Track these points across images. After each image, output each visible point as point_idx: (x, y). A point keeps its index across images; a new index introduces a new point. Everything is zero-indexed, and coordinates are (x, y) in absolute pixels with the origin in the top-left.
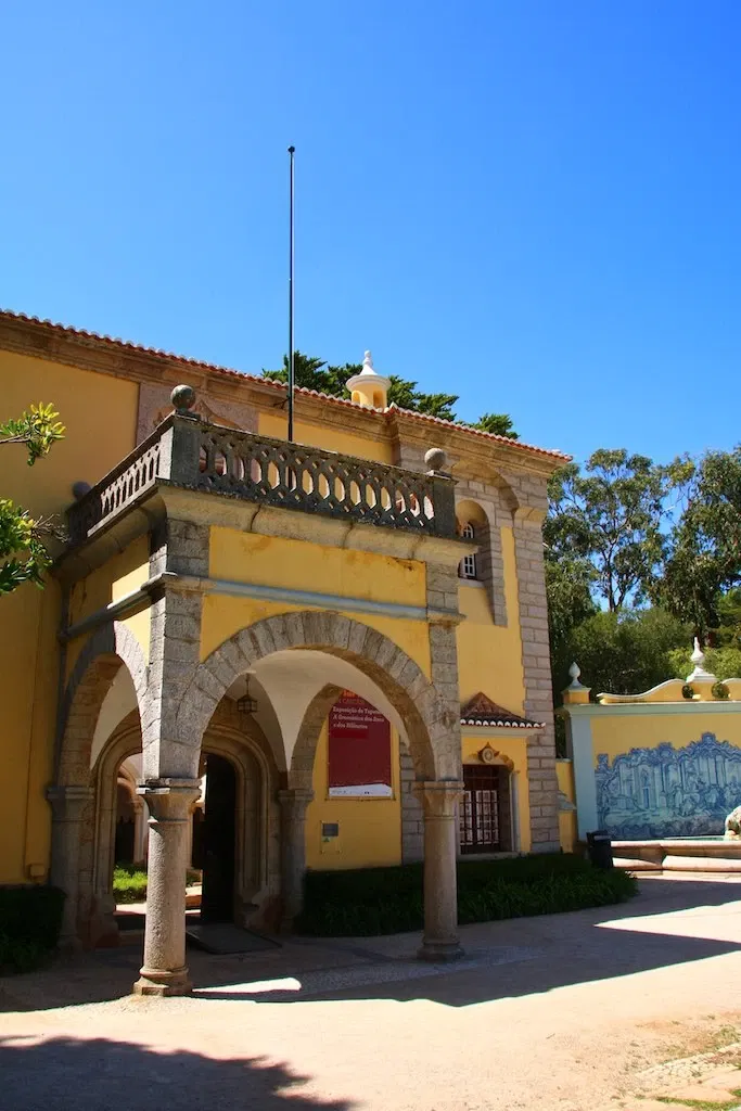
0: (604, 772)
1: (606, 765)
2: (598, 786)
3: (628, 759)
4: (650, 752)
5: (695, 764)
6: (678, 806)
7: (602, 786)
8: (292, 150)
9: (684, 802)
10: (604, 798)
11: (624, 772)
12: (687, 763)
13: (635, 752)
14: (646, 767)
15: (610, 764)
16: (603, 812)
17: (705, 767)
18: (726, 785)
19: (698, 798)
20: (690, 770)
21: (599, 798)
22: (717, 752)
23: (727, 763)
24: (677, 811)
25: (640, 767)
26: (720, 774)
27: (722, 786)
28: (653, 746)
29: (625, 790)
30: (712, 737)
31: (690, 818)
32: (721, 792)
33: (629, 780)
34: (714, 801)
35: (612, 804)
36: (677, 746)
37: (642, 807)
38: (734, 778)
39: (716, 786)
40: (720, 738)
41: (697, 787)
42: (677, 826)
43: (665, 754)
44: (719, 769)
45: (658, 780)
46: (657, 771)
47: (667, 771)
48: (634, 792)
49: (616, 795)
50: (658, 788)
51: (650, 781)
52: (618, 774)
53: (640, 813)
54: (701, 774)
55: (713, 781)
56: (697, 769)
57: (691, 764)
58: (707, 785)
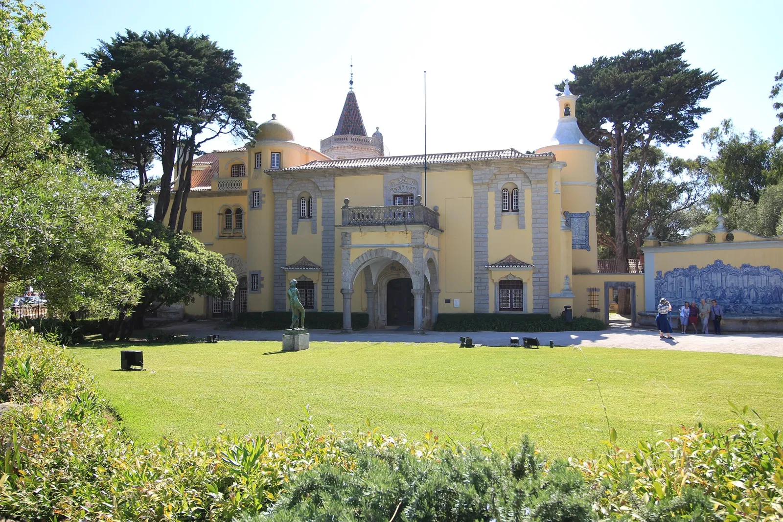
0: (659, 279)
1: (660, 276)
2: (656, 286)
3: (673, 273)
4: (684, 270)
5: (709, 276)
7: (658, 287)
9: (702, 295)
10: (659, 292)
11: (670, 279)
12: (705, 275)
13: (676, 270)
14: (682, 278)
15: (663, 276)
17: (716, 278)
18: (727, 287)
19: (710, 293)
20: (706, 279)
21: (656, 291)
22: (723, 270)
23: (729, 276)
25: (679, 278)
26: (724, 282)
27: (725, 288)
28: (686, 266)
29: (670, 289)
30: (721, 262)
32: (724, 291)
33: (672, 284)
34: (719, 295)
36: (699, 267)
37: (678, 297)
38: (732, 284)
39: (721, 288)
40: (725, 263)
41: (710, 288)
43: (693, 271)
44: (724, 279)
45: (688, 284)
46: (687, 279)
47: (693, 280)
48: (674, 289)
49: (665, 291)
50: (688, 288)
51: (683, 284)
52: (666, 281)
53: (677, 300)
54: (712, 281)
55: (720, 285)
56: (710, 278)
57: (707, 276)
58: (715, 287)
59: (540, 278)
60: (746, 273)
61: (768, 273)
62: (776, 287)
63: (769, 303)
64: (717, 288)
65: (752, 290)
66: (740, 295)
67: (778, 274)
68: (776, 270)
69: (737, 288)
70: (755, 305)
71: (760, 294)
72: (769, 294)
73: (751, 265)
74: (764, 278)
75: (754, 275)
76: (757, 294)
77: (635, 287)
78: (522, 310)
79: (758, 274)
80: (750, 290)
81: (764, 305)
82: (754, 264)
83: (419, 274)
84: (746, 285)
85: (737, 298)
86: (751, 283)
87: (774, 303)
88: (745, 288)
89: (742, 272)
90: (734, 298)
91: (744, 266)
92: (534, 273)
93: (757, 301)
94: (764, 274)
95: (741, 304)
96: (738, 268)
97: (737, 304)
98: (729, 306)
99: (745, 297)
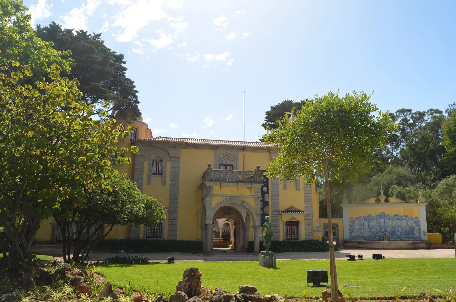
0: (351, 222)
1: (352, 220)
3: (358, 219)
4: (365, 217)
6: (372, 232)
7: (351, 226)
8: (244, 92)
9: (374, 230)
11: (357, 222)
12: (376, 220)
13: (361, 217)
14: (364, 221)
16: (351, 233)
17: (381, 221)
18: (387, 226)
19: (379, 229)
20: (377, 222)
21: (350, 228)
22: (385, 217)
23: (388, 220)
24: (372, 233)
25: (362, 221)
26: (386, 223)
27: (386, 226)
28: (366, 215)
29: (357, 227)
30: (384, 213)
31: (376, 235)
32: (386, 228)
33: (358, 224)
34: (383, 230)
35: (354, 230)
36: (373, 215)
37: (362, 231)
38: (390, 224)
39: (384, 227)
40: (386, 214)
41: (379, 227)
42: (372, 237)
43: (370, 218)
44: (386, 222)
45: (367, 225)
46: (367, 222)
47: (370, 222)
48: (360, 228)
49: (355, 228)
50: (367, 227)
51: (365, 225)
52: (355, 223)
53: (361, 233)
54: (380, 223)
55: (384, 225)
56: (379, 221)
58: (381, 226)
59: (308, 220)
60: (396, 219)
62: (411, 226)
63: (408, 234)
64: (382, 227)
65: (400, 227)
66: (394, 230)
67: (411, 220)
68: (410, 217)
69: (392, 226)
70: (401, 235)
71: (403, 230)
72: (408, 229)
74: (405, 221)
75: (400, 220)
77: (338, 226)
78: (298, 239)
79: (402, 220)
80: (399, 228)
81: (406, 235)
82: (400, 214)
83: (259, 215)
84: (397, 225)
85: (393, 232)
86: (399, 224)
87: (410, 234)
88: (396, 227)
89: (394, 218)
90: (391, 232)
91: (396, 215)
92: (305, 217)
93: (402, 233)
94: (405, 220)
95: (395, 235)
96: (393, 216)
97: (393, 235)
98: (389, 236)
99: (396, 231)
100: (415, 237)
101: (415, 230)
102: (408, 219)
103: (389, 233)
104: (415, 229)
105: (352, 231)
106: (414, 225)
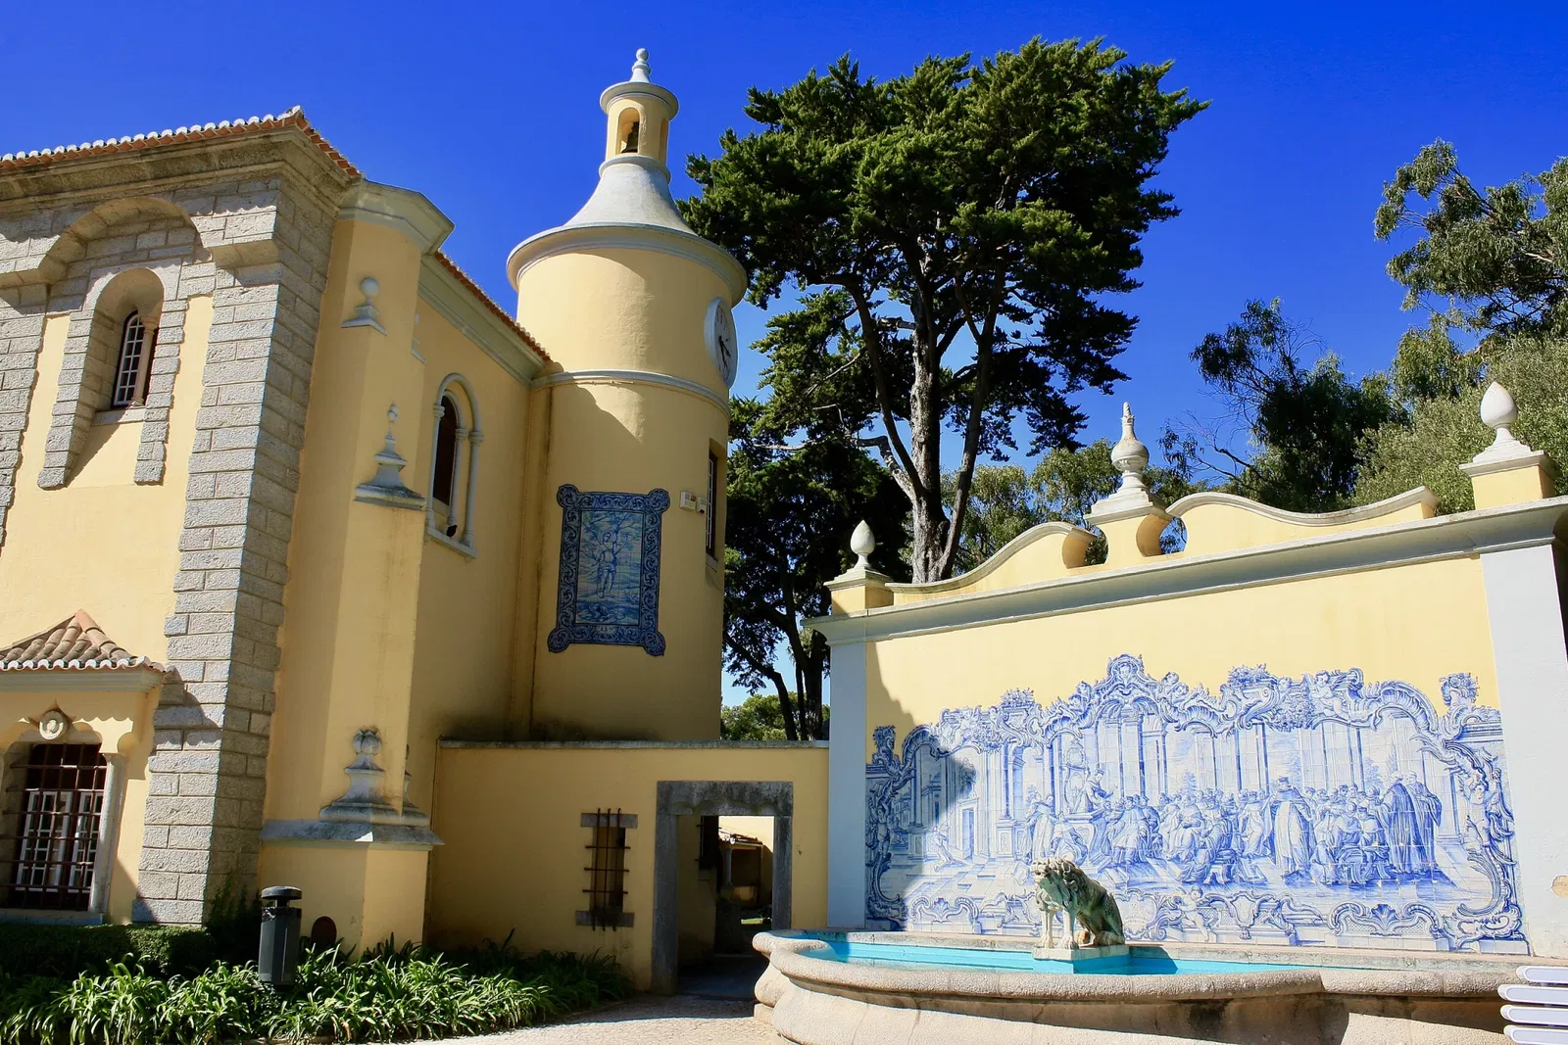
0: (886, 770)
1: (889, 753)
3: (934, 737)
4: (980, 715)
5: (1088, 742)
7: (878, 802)
10: (882, 831)
11: (926, 767)
12: (1067, 739)
13: (952, 718)
14: (972, 755)
15: (898, 751)
16: (878, 866)
17: (1113, 749)
20: (1075, 759)
21: (872, 830)
22: (1146, 705)
23: (1172, 737)
25: (960, 755)
28: (990, 700)
29: (925, 812)
30: (1136, 666)
33: (933, 787)
35: (897, 846)
36: (1045, 697)
37: (958, 855)
38: (1190, 779)
40: (1154, 670)
43: (1017, 720)
44: (1150, 754)
45: (995, 786)
46: (995, 760)
47: (1018, 764)
49: (905, 826)
50: (997, 805)
53: (954, 871)
55: (1133, 789)
56: (1090, 753)
57: (1077, 744)
58: (1115, 800)
60: (1253, 718)
61: (1358, 711)
62: (1399, 786)
63: (1370, 884)
64: (1122, 805)
65: (1285, 807)
66: (1226, 840)
67: (1405, 714)
68: (1391, 688)
69: (1212, 799)
70: (1300, 896)
73: (1273, 672)
74: (1338, 737)
75: (1286, 726)
76: (1306, 825)
77: (789, 810)
79: (1309, 720)
80: (1274, 809)
81: (1345, 895)
82: (1287, 666)
84: (1252, 783)
85: (1214, 858)
86: (1277, 771)
87: (1392, 880)
89: (1231, 711)
90: (1202, 857)
91: (1242, 680)
92: (163, 705)
94: (1339, 719)
95: (1235, 889)
96: (1216, 692)
97: (1215, 891)
98: (1179, 901)
99: (1250, 849)
100: (1443, 910)
101: (1444, 829)
102: (1362, 713)
103: (1177, 870)
104: (1447, 816)
105: (883, 848)
106: (1436, 776)
